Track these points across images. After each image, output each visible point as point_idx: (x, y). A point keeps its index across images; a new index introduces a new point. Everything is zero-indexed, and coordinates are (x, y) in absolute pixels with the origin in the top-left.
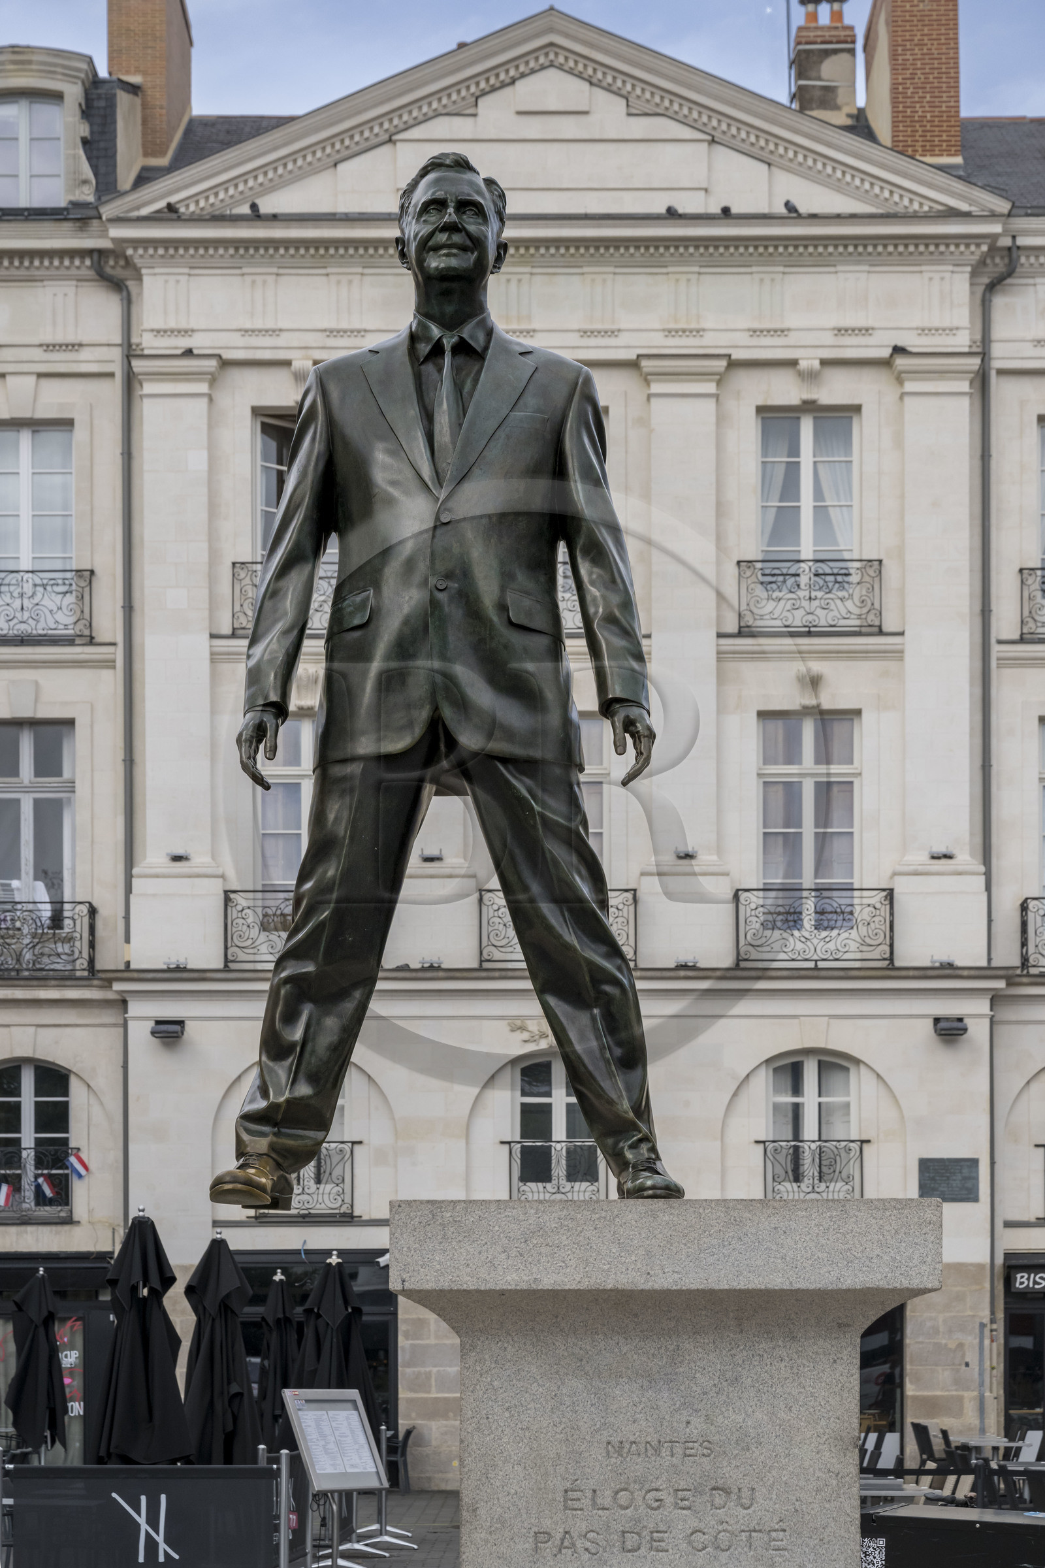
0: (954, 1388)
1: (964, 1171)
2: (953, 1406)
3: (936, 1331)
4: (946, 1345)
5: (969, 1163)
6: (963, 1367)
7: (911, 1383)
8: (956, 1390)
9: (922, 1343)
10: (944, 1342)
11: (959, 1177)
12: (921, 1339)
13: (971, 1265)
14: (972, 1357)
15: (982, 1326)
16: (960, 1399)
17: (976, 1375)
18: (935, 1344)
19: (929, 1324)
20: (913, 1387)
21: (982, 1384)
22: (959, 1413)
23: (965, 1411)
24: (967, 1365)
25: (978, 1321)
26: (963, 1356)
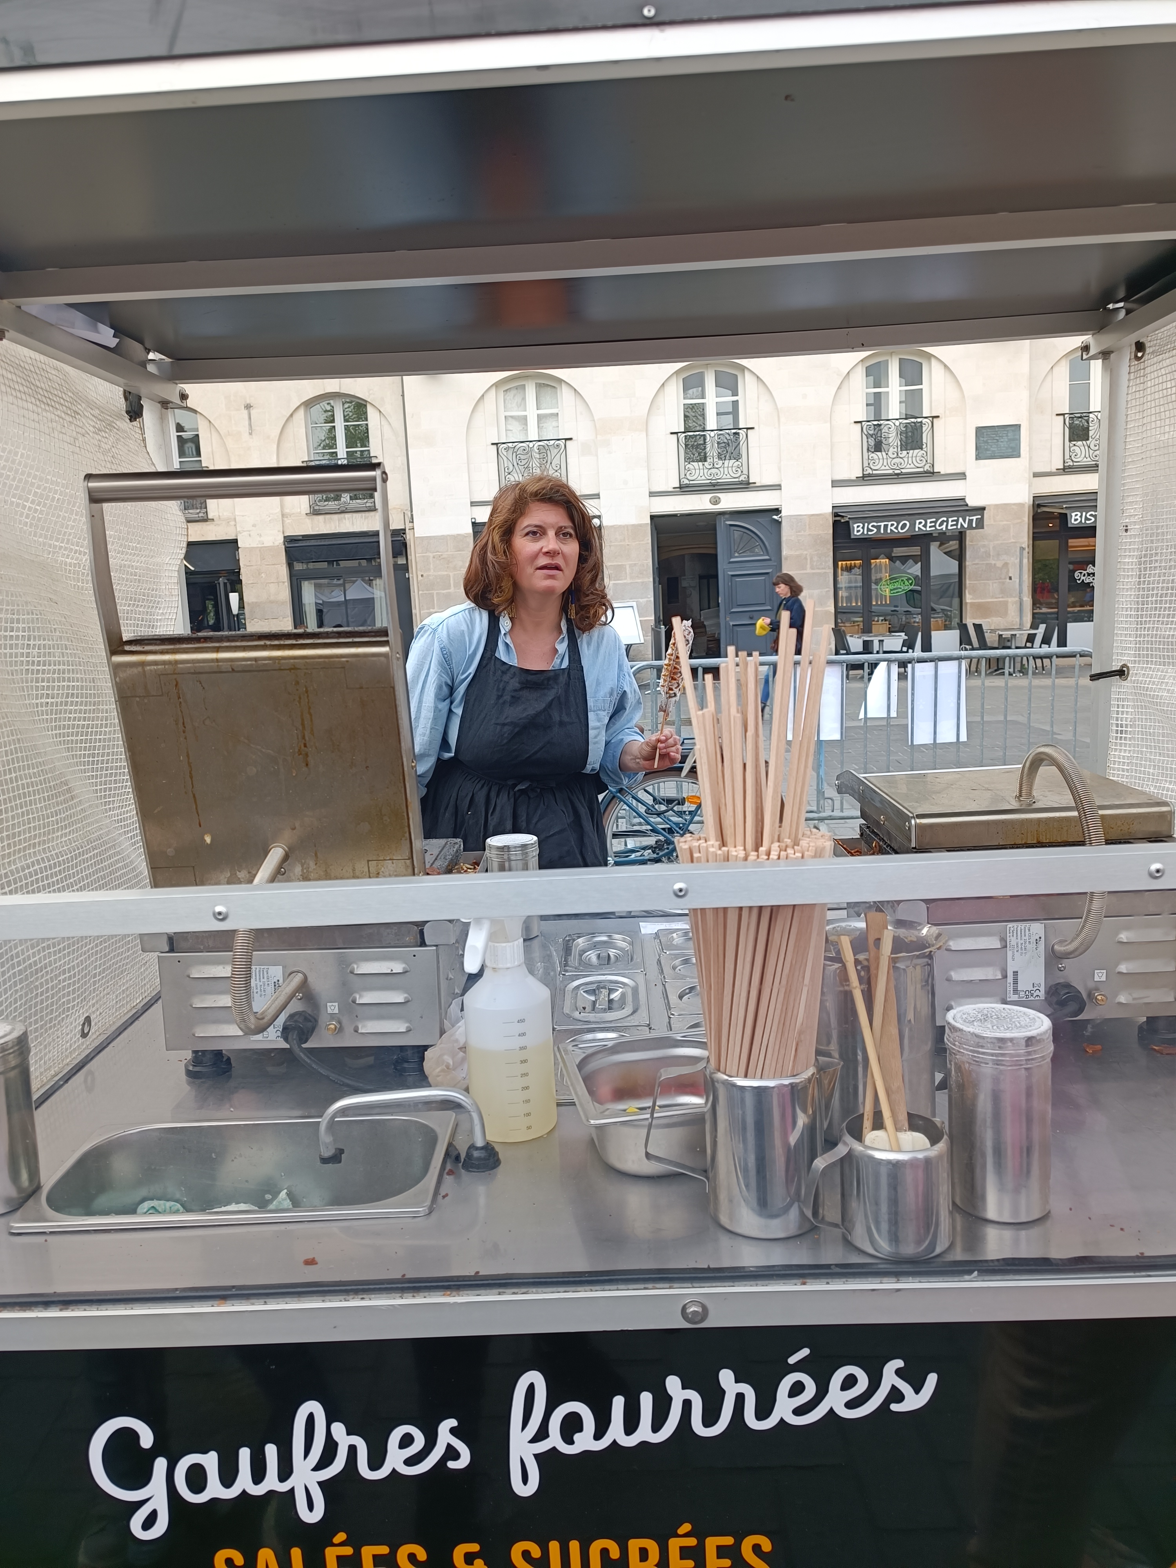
0: (1001, 596)
1: (1009, 434)
2: (1000, 609)
3: (988, 555)
4: (995, 564)
5: (1013, 428)
6: (1008, 580)
7: (970, 593)
8: (1002, 597)
9: (978, 564)
10: (993, 562)
11: (1006, 439)
12: (976, 562)
13: (1014, 504)
14: (1014, 572)
15: (1022, 549)
16: (1006, 604)
17: (1017, 586)
18: (987, 564)
19: (982, 550)
20: (971, 597)
21: (1021, 592)
22: (1005, 614)
23: (1009, 612)
24: (1010, 578)
25: (1018, 545)
26: (1008, 571)
